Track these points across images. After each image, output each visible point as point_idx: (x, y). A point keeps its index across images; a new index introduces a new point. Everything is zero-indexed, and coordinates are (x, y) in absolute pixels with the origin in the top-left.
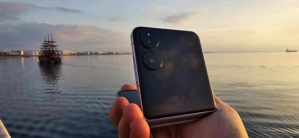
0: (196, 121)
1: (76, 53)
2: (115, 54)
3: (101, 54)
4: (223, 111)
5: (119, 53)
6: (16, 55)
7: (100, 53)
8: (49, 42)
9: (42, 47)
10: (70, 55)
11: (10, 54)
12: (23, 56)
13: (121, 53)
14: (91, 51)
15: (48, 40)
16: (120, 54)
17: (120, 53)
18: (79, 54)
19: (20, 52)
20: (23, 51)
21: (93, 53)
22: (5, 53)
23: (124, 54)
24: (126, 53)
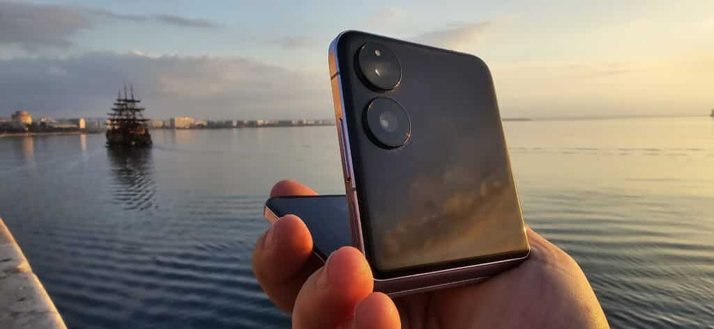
0: (480, 283)
1: (205, 124)
2: (295, 126)
3: (264, 126)
4: (550, 260)
5: (305, 122)
6: (68, 130)
7: (260, 122)
8: (126, 100)
9: (114, 112)
10: (192, 127)
11: (56, 126)
12: (84, 131)
13: (309, 123)
14: (241, 119)
15: (123, 98)
16: (307, 125)
17: (307, 121)
18: (212, 126)
19: (77, 122)
20: (85, 119)
21: (246, 122)
22: (43, 124)
23: (317, 124)
24: (321, 122)
